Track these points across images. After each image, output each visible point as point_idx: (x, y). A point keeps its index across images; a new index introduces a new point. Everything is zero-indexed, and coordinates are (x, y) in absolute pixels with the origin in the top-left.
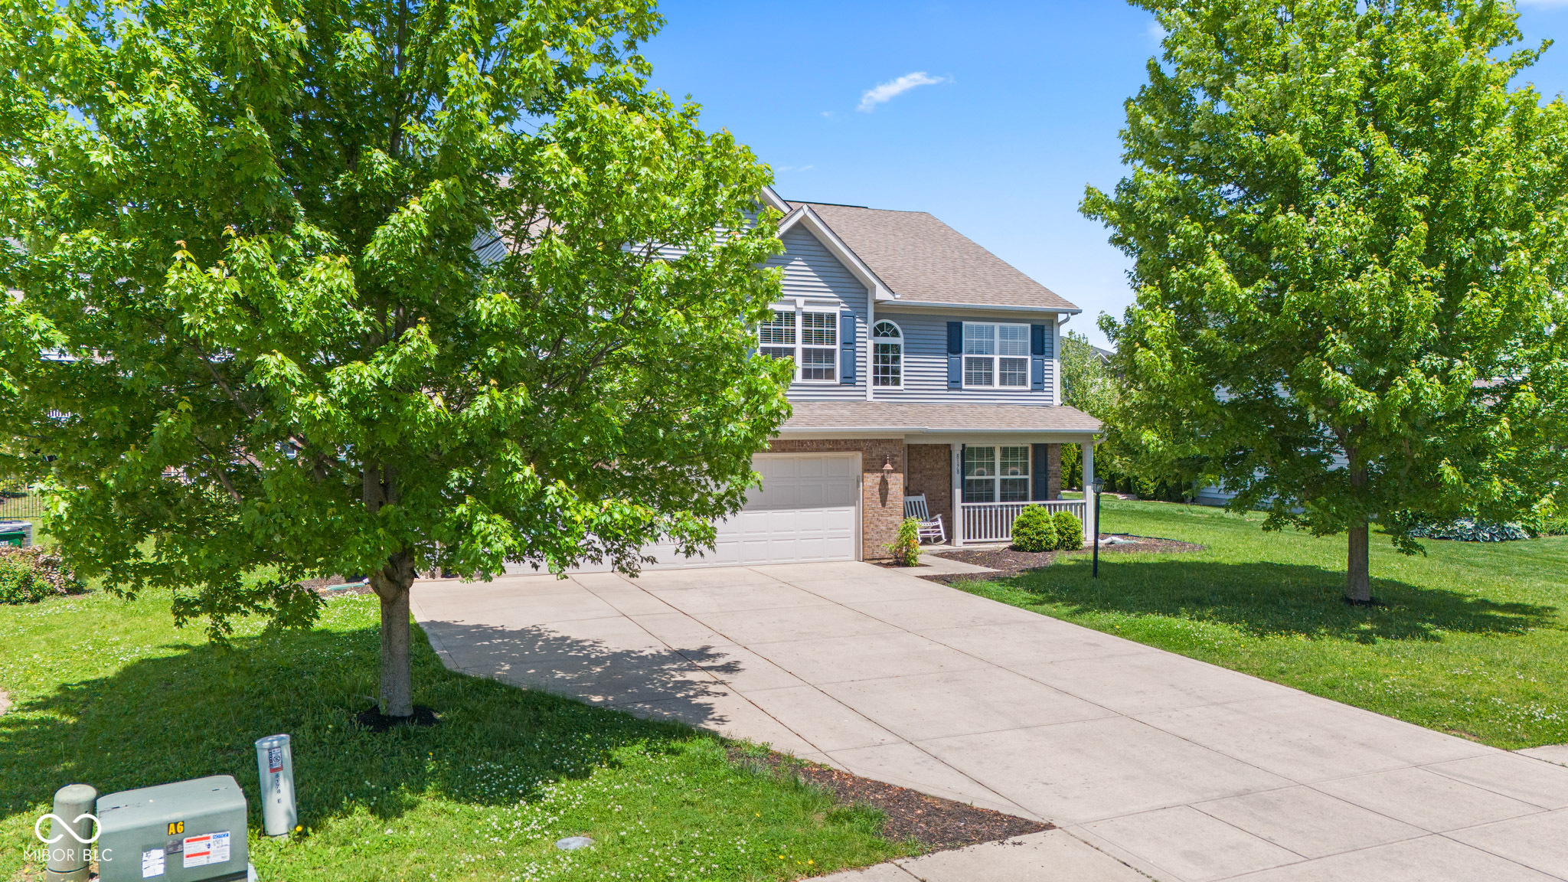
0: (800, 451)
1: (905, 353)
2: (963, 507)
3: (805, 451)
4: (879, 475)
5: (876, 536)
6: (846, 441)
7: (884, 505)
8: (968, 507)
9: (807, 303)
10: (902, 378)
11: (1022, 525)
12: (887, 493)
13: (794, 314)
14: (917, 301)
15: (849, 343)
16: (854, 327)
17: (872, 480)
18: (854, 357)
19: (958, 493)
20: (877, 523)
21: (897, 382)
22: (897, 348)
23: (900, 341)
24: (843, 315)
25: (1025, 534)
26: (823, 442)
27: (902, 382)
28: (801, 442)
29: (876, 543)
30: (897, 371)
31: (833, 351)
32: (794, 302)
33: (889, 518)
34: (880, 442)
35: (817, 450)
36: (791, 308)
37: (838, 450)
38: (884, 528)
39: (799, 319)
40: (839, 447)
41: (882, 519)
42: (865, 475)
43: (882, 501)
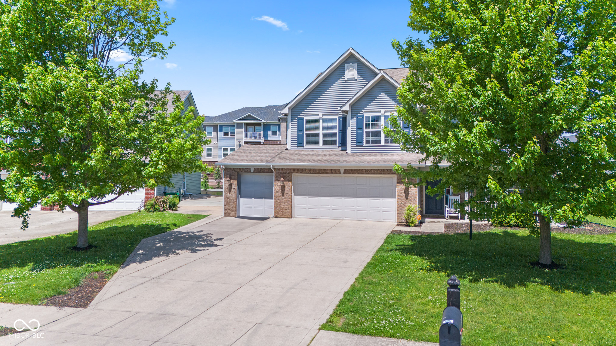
0: (366, 174)
3: (368, 174)
4: (404, 185)
5: (403, 212)
6: (388, 170)
7: (407, 198)
9: (386, 111)
12: (408, 193)
13: (380, 117)
17: (401, 188)
20: (403, 206)
26: (377, 170)
28: (367, 170)
29: (403, 215)
32: (380, 112)
33: (409, 205)
35: (374, 174)
36: (379, 114)
37: (384, 174)
39: (383, 119)
40: (384, 172)
41: (406, 205)
42: (398, 185)
43: (405, 197)
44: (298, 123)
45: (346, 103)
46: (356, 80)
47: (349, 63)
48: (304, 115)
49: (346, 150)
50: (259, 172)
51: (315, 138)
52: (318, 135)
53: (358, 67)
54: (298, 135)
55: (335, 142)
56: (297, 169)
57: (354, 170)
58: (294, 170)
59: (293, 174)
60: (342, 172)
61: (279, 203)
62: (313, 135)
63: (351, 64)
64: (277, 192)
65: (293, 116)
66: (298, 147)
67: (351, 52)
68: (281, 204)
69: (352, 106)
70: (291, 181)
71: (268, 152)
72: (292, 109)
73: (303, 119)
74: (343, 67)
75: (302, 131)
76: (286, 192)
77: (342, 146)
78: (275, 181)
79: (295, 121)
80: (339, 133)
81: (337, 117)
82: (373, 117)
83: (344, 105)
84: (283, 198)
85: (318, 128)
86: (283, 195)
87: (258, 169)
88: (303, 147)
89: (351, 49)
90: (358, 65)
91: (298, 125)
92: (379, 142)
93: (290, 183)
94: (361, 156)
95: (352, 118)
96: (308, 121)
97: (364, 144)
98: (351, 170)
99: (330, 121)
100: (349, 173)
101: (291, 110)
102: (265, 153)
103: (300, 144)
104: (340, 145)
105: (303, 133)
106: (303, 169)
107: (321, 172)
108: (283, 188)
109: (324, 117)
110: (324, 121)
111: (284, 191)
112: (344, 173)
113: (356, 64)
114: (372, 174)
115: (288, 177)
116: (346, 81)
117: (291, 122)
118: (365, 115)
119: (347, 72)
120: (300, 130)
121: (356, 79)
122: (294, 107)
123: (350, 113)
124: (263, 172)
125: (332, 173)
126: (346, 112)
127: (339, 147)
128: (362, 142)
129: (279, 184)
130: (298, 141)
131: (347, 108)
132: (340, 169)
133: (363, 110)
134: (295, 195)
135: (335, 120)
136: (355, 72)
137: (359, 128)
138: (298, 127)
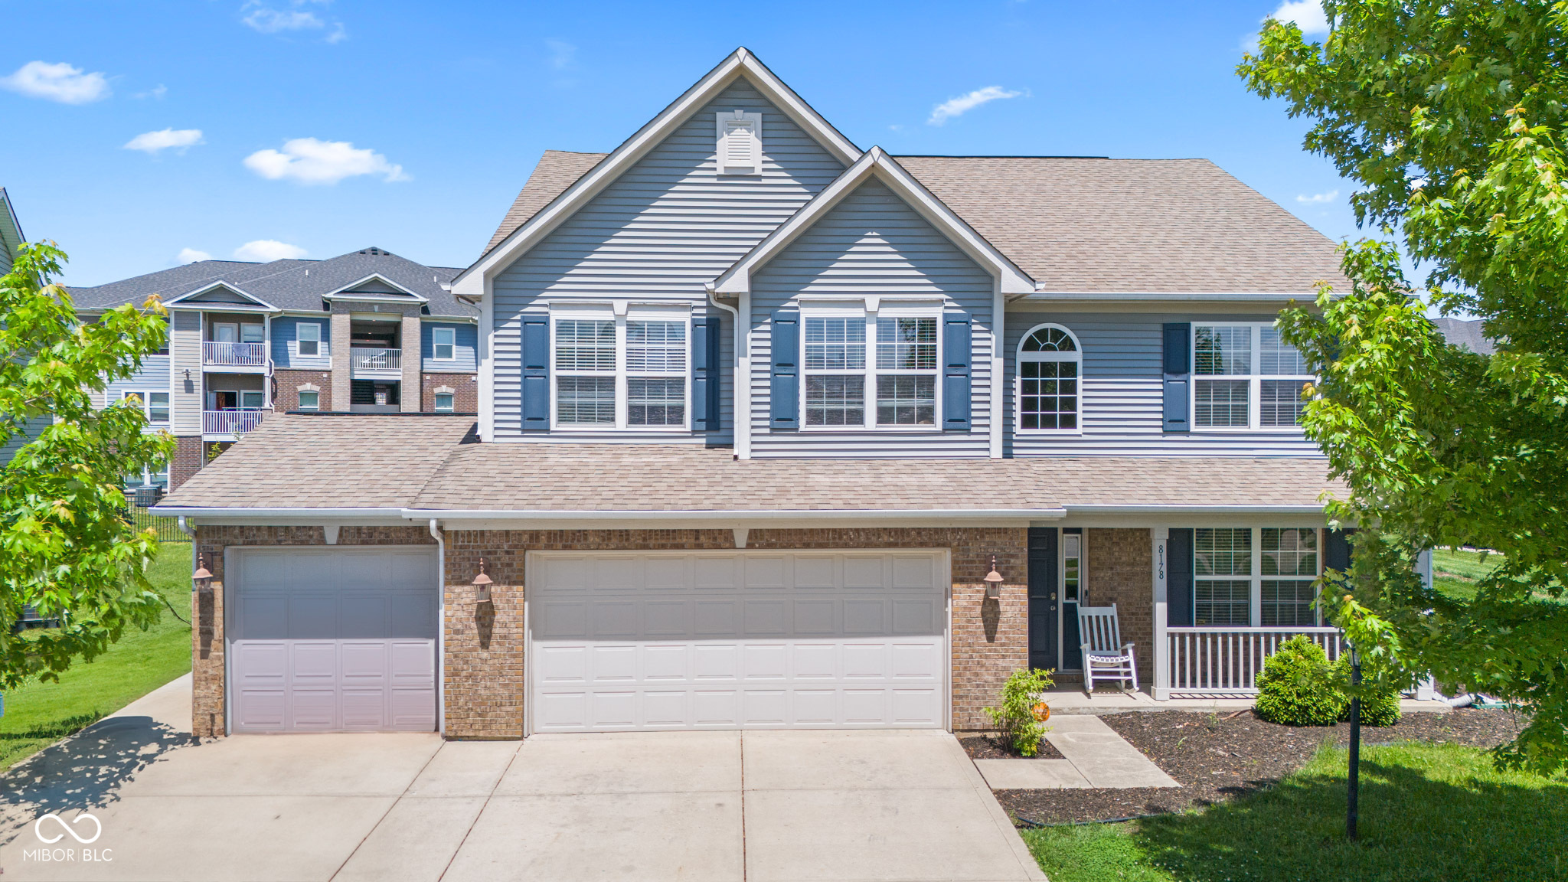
0: (837, 546)
1: (1085, 376)
2: (1172, 635)
3: (846, 546)
4: (981, 587)
5: (976, 692)
6: (919, 531)
7: (991, 639)
8: (1182, 636)
9: (883, 303)
10: (1080, 415)
11: (1275, 676)
12: (996, 620)
13: (862, 322)
14: (1104, 291)
15: (960, 364)
16: (969, 339)
17: (967, 598)
18: (970, 386)
19: (1161, 609)
20: (978, 670)
21: (1069, 422)
22: (1070, 369)
23: (1076, 356)
24: (948, 320)
25: (1275, 692)
26: (878, 532)
27: (1080, 422)
29: (976, 703)
30: (1070, 404)
31: (932, 379)
32: (861, 303)
33: (1000, 662)
34: (982, 532)
35: (867, 545)
36: (858, 313)
37: (905, 545)
38: (991, 678)
39: (871, 330)
40: (906, 540)
41: (988, 663)
42: (956, 587)
43: (986, 633)
44: (524, 336)
45: (737, 262)
46: (759, 177)
47: (731, 108)
48: (550, 306)
49: (731, 446)
50: (364, 543)
51: (596, 398)
52: (609, 383)
53: (768, 126)
54: (524, 383)
55: (677, 414)
56: (549, 533)
57: (789, 532)
58: (535, 535)
59: (528, 553)
60: (741, 539)
61: (467, 678)
62: (587, 384)
63: (739, 113)
64: (457, 632)
65: (500, 308)
66: (524, 430)
67: (741, 67)
68: (476, 683)
69: (755, 275)
70: (522, 583)
71: (389, 449)
72: (498, 280)
73: (546, 322)
74: (709, 125)
75: (543, 366)
76: (497, 630)
77: (708, 429)
78: (447, 583)
79: (513, 328)
80: (695, 379)
81: (686, 317)
82: (835, 325)
83: (728, 270)
84: (485, 655)
85: (607, 359)
86: (485, 645)
87: (359, 529)
88: (548, 430)
89: (742, 52)
90: (768, 118)
91: (524, 344)
92: (857, 417)
93: (518, 590)
94: (794, 470)
95: (754, 324)
96: (565, 328)
97: (803, 426)
98: (777, 533)
99: (657, 329)
100: (770, 546)
101: (495, 280)
102: (378, 458)
103: (534, 420)
104: (703, 426)
105: (546, 377)
106: (574, 532)
107: (652, 542)
108: (485, 615)
109: (635, 316)
110: (634, 328)
111: (490, 625)
112: (750, 546)
113: (758, 116)
114: (858, 546)
115: (509, 565)
116: (719, 177)
117: (496, 329)
118: (806, 313)
119: (723, 143)
120: (534, 364)
121: (758, 172)
122: (506, 271)
123: (745, 305)
124: (380, 542)
125: (700, 546)
126: (733, 300)
127: (694, 431)
128: (793, 418)
129: (467, 595)
130: (524, 406)
131: (738, 283)
132: (731, 531)
133: (799, 296)
134: (535, 638)
135: (675, 330)
136: (756, 144)
137: (784, 361)
138: (524, 352)
